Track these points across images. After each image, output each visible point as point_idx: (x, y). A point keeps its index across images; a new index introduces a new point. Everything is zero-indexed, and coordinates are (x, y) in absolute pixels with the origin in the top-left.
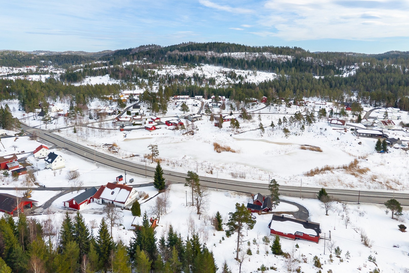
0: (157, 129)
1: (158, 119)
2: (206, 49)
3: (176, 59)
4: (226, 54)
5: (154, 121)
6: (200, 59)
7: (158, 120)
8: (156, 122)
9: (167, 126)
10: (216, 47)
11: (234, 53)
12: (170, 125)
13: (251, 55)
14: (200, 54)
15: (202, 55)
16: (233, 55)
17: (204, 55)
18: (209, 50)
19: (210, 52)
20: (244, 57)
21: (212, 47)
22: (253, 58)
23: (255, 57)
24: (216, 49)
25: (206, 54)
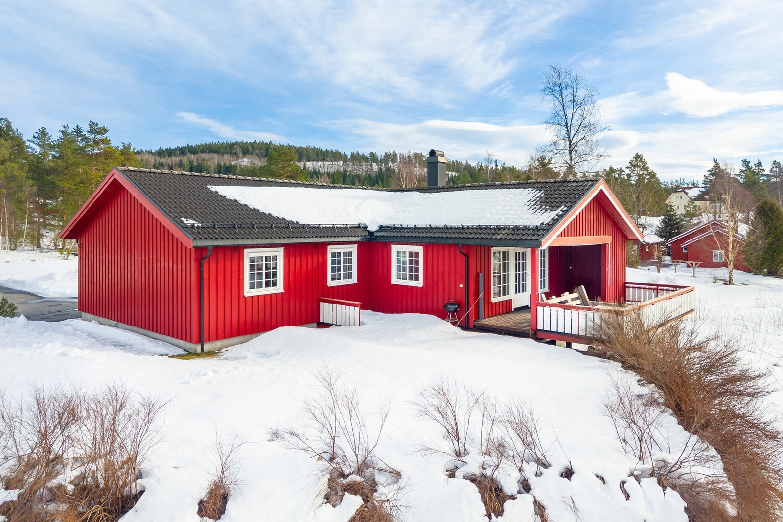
2: (234, 152)
9: (139, 352)
10: (262, 148)
11: (312, 163)
12: (248, 292)
13: (357, 166)
14: (218, 163)
15: (225, 164)
16: (312, 166)
17: (229, 165)
18: (241, 155)
19: (245, 159)
20: (342, 169)
21: (250, 148)
22: (369, 172)
23: (373, 169)
24: (264, 152)
25: (233, 163)
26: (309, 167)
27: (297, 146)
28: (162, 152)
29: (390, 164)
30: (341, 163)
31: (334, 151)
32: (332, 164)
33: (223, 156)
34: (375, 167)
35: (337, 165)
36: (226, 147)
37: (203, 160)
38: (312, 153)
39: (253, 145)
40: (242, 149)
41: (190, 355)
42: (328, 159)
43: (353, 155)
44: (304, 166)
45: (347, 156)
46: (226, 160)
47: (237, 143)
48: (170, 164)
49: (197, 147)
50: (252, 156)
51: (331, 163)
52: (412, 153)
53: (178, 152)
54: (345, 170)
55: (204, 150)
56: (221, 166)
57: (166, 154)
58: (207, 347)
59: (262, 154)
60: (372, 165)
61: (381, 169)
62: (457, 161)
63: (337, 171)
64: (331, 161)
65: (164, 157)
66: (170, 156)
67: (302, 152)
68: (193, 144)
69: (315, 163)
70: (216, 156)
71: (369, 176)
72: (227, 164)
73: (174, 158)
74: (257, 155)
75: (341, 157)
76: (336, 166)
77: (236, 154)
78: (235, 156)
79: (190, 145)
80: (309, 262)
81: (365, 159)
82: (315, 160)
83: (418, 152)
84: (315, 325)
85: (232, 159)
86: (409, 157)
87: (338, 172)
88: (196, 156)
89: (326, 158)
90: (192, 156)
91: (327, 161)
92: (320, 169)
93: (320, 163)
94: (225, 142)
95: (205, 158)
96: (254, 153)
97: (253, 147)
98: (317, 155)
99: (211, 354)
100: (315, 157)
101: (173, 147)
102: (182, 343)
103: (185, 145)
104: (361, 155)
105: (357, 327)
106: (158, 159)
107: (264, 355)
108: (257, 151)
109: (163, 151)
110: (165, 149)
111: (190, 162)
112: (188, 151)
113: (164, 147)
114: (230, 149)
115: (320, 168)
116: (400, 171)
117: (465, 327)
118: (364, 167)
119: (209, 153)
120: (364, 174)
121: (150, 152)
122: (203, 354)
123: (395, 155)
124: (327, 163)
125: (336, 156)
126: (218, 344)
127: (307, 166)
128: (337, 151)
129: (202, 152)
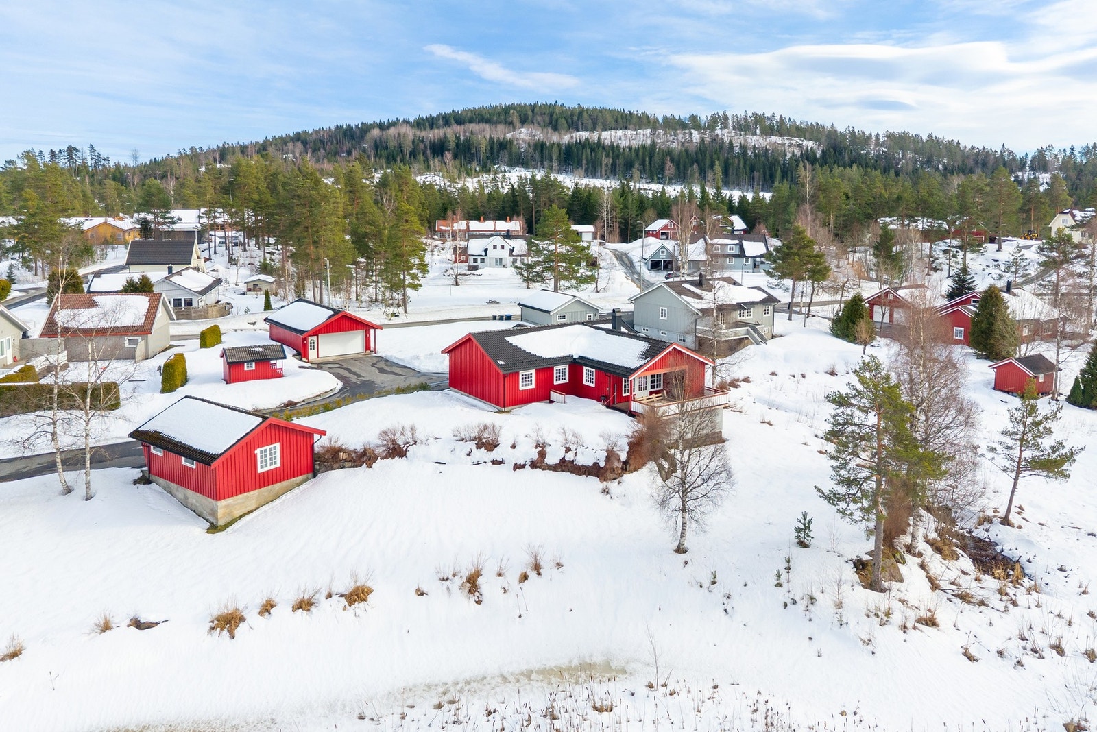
0: (335, 458)
1: (341, 323)
2: (510, 119)
3: (402, 151)
4: (583, 135)
5: (301, 353)
6: (492, 148)
7: (349, 345)
8: (319, 366)
9: (483, 410)
10: (545, 114)
11: (609, 132)
12: (521, 388)
13: (671, 136)
14: (490, 136)
15: (498, 138)
16: (609, 137)
17: (504, 139)
18: (517, 124)
19: (523, 130)
20: (649, 142)
21: (530, 113)
22: (686, 144)
23: (692, 140)
24: (547, 118)
25: (509, 136)
26: (605, 139)
27: (591, 107)
28: (421, 121)
29: (718, 131)
30: (649, 131)
31: (640, 112)
32: (637, 134)
33: (496, 127)
34: (696, 136)
35: (644, 135)
36: (499, 113)
37: (472, 132)
38: (609, 118)
39: (533, 107)
40: (520, 116)
41: (500, 412)
42: (631, 126)
43: (665, 118)
44: (599, 138)
45: (658, 121)
46: (500, 132)
47: (512, 107)
48: (432, 140)
49: (464, 114)
50: (532, 126)
51: (635, 132)
52: (750, 114)
53: (441, 122)
54: (654, 143)
55: (472, 118)
56: (493, 141)
57: (427, 124)
58: (507, 409)
59: (544, 121)
60: (691, 134)
61: (703, 140)
62: (817, 124)
63: (642, 145)
64: (635, 129)
65: (425, 129)
66: (431, 127)
67: (597, 117)
68: (459, 109)
69: (613, 132)
70: (487, 126)
71: (686, 151)
72: (501, 137)
73: (436, 131)
74: (539, 124)
75: (649, 122)
76: (641, 136)
77: (511, 123)
78: (511, 125)
79: (456, 110)
80: (546, 375)
81: (682, 125)
82: (614, 129)
83: (760, 112)
84: (548, 401)
85: (507, 130)
86: (746, 120)
87: (644, 146)
88: (463, 126)
89: (628, 127)
90: (459, 127)
91: (629, 129)
92: (620, 141)
93: (620, 133)
94: (498, 105)
95: (474, 130)
96: (535, 121)
97: (533, 111)
98: (616, 121)
99: (508, 412)
100: (613, 124)
101: (435, 115)
102: (497, 407)
103: (449, 111)
104: (677, 118)
105: (563, 405)
106: (418, 133)
107: (526, 414)
108: (538, 118)
109: (423, 120)
110: (425, 118)
111: (456, 136)
112: (453, 119)
113: (425, 115)
114: (502, 116)
115: (620, 139)
116: (731, 143)
117: (608, 407)
118: (680, 136)
119: (479, 122)
120: (680, 147)
121: (406, 122)
122: (505, 412)
123: (726, 118)
124: (629, 131)
125: (642, 121)
126: (510, 408)
127: (602, 137)
128: (644, 114)
129: (471, 121)
